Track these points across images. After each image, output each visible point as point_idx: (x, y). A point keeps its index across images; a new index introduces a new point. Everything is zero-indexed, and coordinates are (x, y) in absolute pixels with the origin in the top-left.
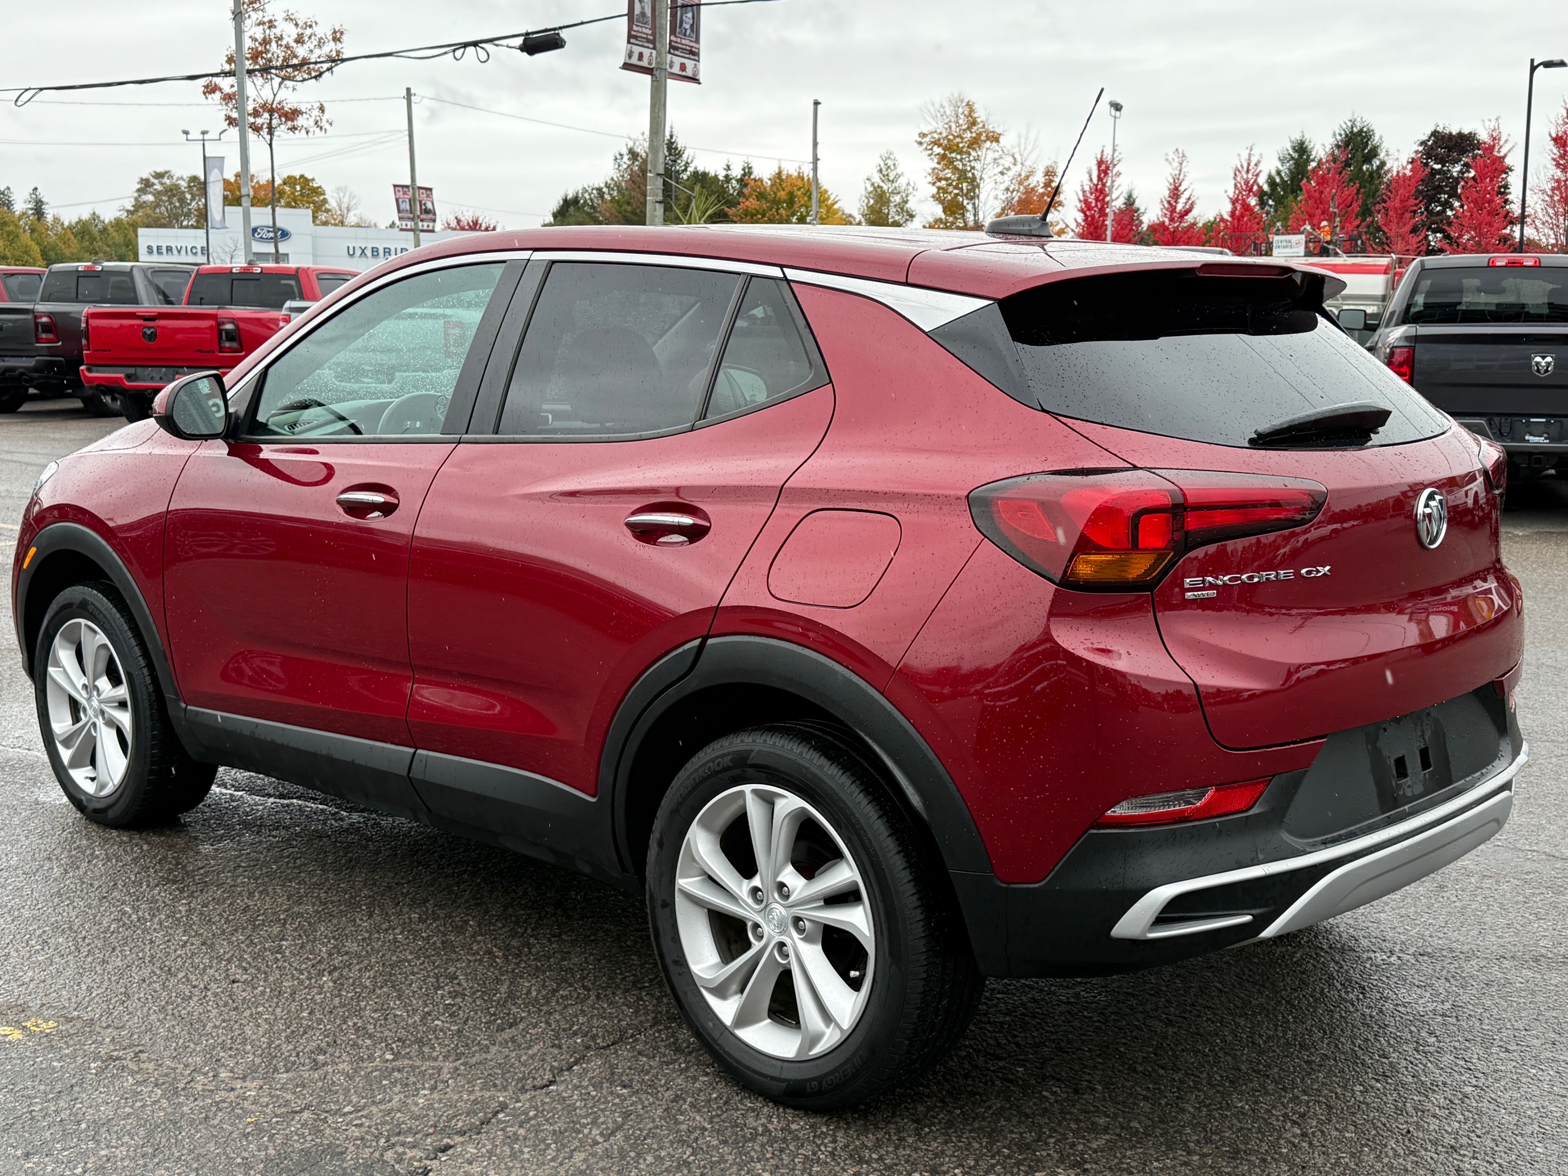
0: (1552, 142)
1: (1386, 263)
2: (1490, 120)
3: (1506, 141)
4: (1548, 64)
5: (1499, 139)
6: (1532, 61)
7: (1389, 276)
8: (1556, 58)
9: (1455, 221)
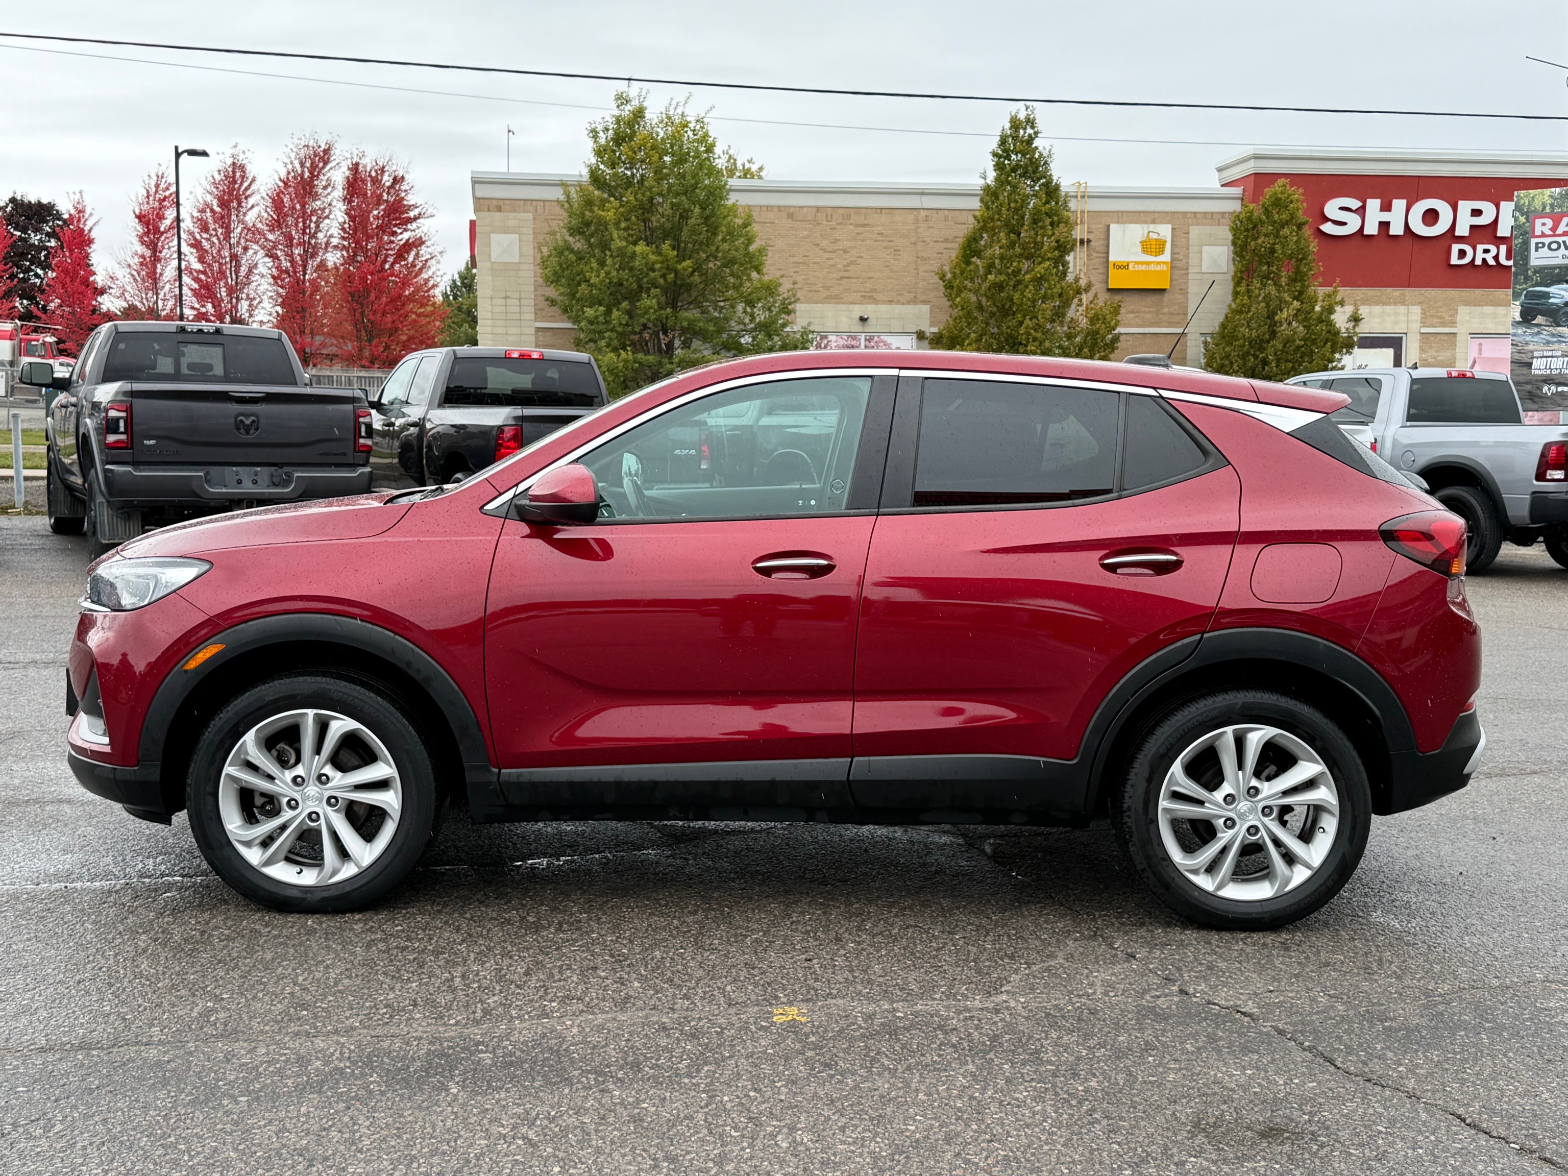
0: (137, 220)
1: (10, 329)
2: (74, 193)
3: (91, 214)
4: (192, 153)
5: (84, 212)
6: (176, 148)
7: (16, 342)
8: (199, 147)
9: (47, 288)
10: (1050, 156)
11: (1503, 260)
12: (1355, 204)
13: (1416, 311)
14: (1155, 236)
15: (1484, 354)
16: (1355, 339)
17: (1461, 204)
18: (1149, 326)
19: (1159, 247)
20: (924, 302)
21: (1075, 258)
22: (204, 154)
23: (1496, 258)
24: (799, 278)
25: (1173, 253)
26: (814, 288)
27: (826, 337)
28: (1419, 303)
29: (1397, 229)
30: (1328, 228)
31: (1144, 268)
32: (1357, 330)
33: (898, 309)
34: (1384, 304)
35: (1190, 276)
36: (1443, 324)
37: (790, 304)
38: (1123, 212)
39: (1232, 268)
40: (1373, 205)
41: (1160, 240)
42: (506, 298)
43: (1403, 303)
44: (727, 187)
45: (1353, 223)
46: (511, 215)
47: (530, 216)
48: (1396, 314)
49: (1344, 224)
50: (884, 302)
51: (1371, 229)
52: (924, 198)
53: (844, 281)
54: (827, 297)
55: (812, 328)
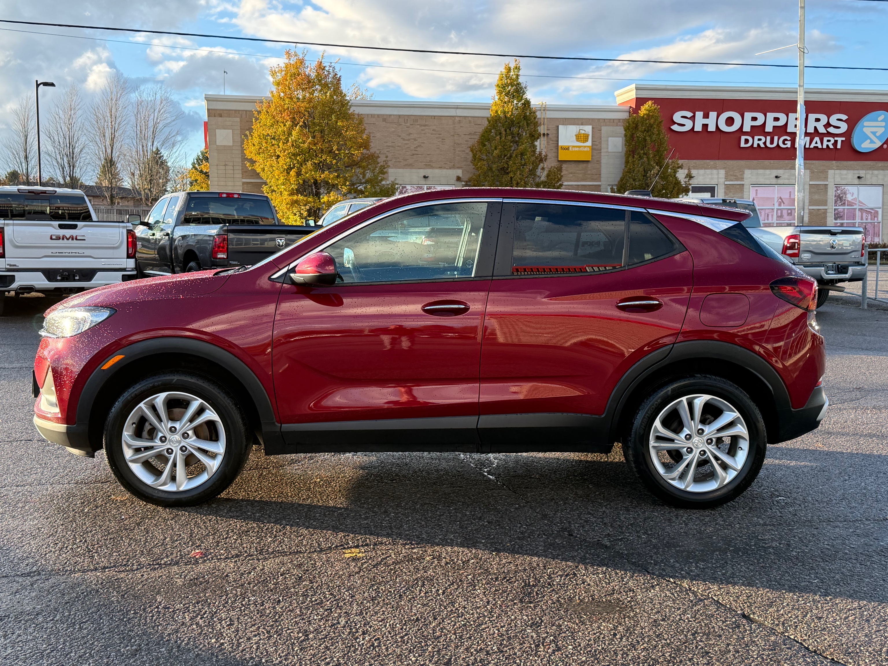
10: (525, 88)
11: (768, 145)
12: (689, 114)
13: (722, 172)
14: (583, 132)
15: (759, 196)
16: (690, 187)
17: (746, 114)
18: (580, 181)
19: (585, 138)
20: (458, 168)
21: (540, 144)
22: (52, 85)
23: (765, 143)
24: (390, 155)
25: (593, 141)
26: (398, 160)
27: (405, 187)
28: (724, 168)
29: (712, 128)
30: (675, 127)
31: (577, 149)
32: (691, 182)
33: (444, 172)
34: (706, 169)
35: (602, 154)
36: (737, 180)
37: (384, 168)
38: (565, 119)
39: (625, 149)
40: (699, 115)
41: (586, 134)
42: (225, 165)
43: (715, 168)
44: (349, 104)
45: (688, 125)
46: (228, 119)
47: (238, 119)
48: (712, 174)
49: (684, 125)
50: (437, 168)
51: (698, 128)
52: (458, 110)
53: (415, 156)
54: (405, 165)
55: (397, 182)
